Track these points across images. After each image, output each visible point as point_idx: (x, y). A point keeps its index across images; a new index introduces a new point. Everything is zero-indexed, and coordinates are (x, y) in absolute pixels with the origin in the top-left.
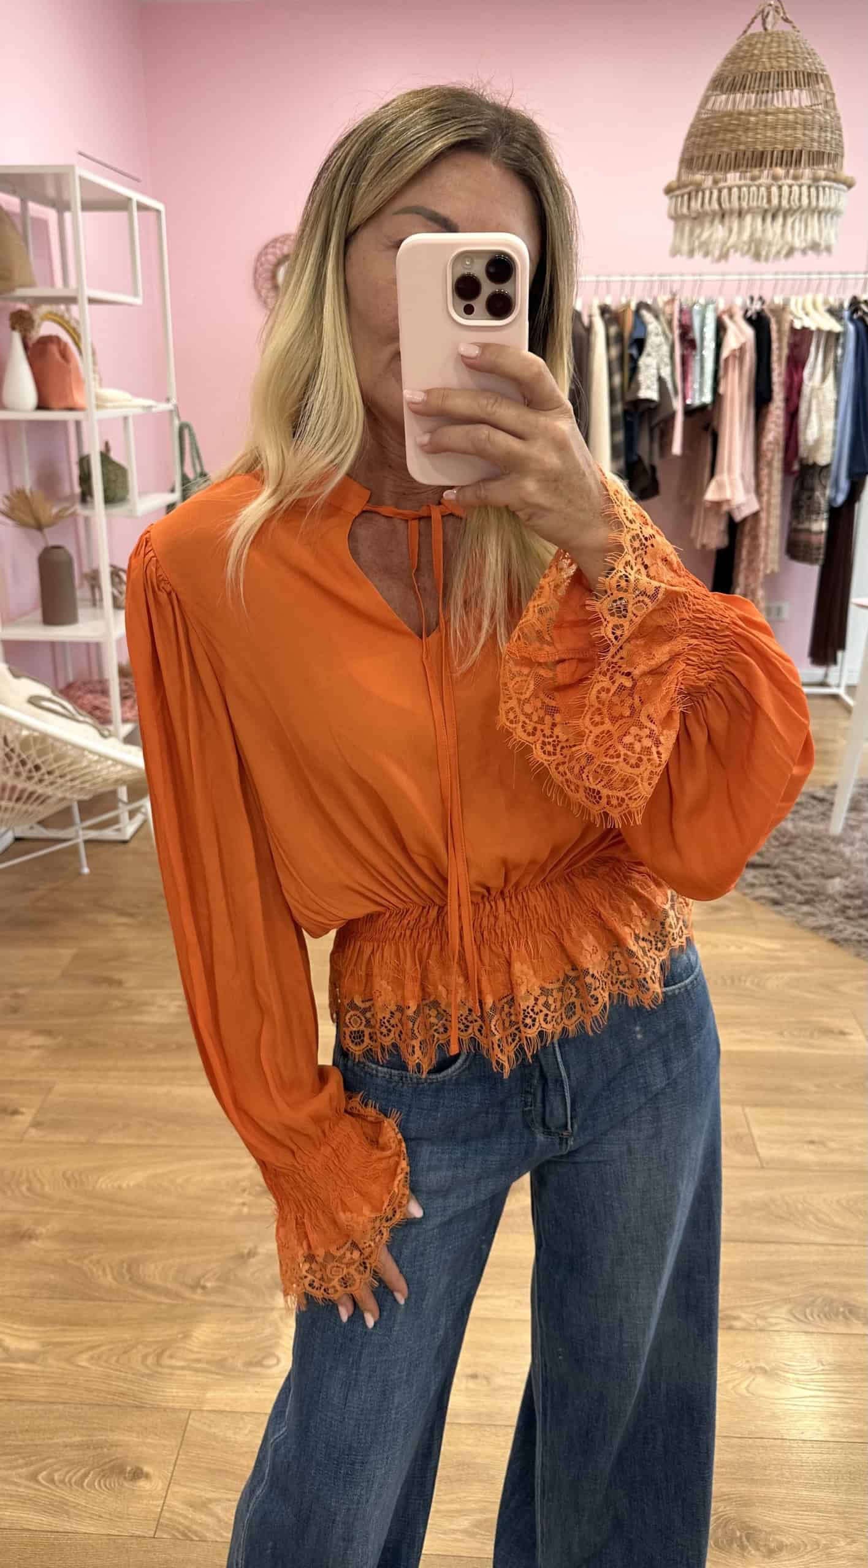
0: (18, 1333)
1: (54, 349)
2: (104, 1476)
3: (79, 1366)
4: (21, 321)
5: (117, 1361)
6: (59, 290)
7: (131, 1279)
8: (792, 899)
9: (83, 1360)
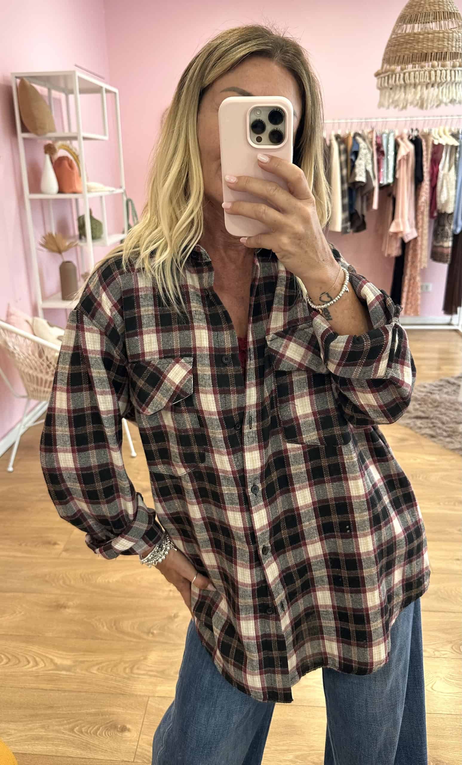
0: (62, 656)
1: (66, 163)
2: (107, 729)
3: (92, 673)
4: (50, 149)
5: (111, 670)
6: (66, 133)
7: (116, 629)
8: (441, 435)
9: (94, 670)
